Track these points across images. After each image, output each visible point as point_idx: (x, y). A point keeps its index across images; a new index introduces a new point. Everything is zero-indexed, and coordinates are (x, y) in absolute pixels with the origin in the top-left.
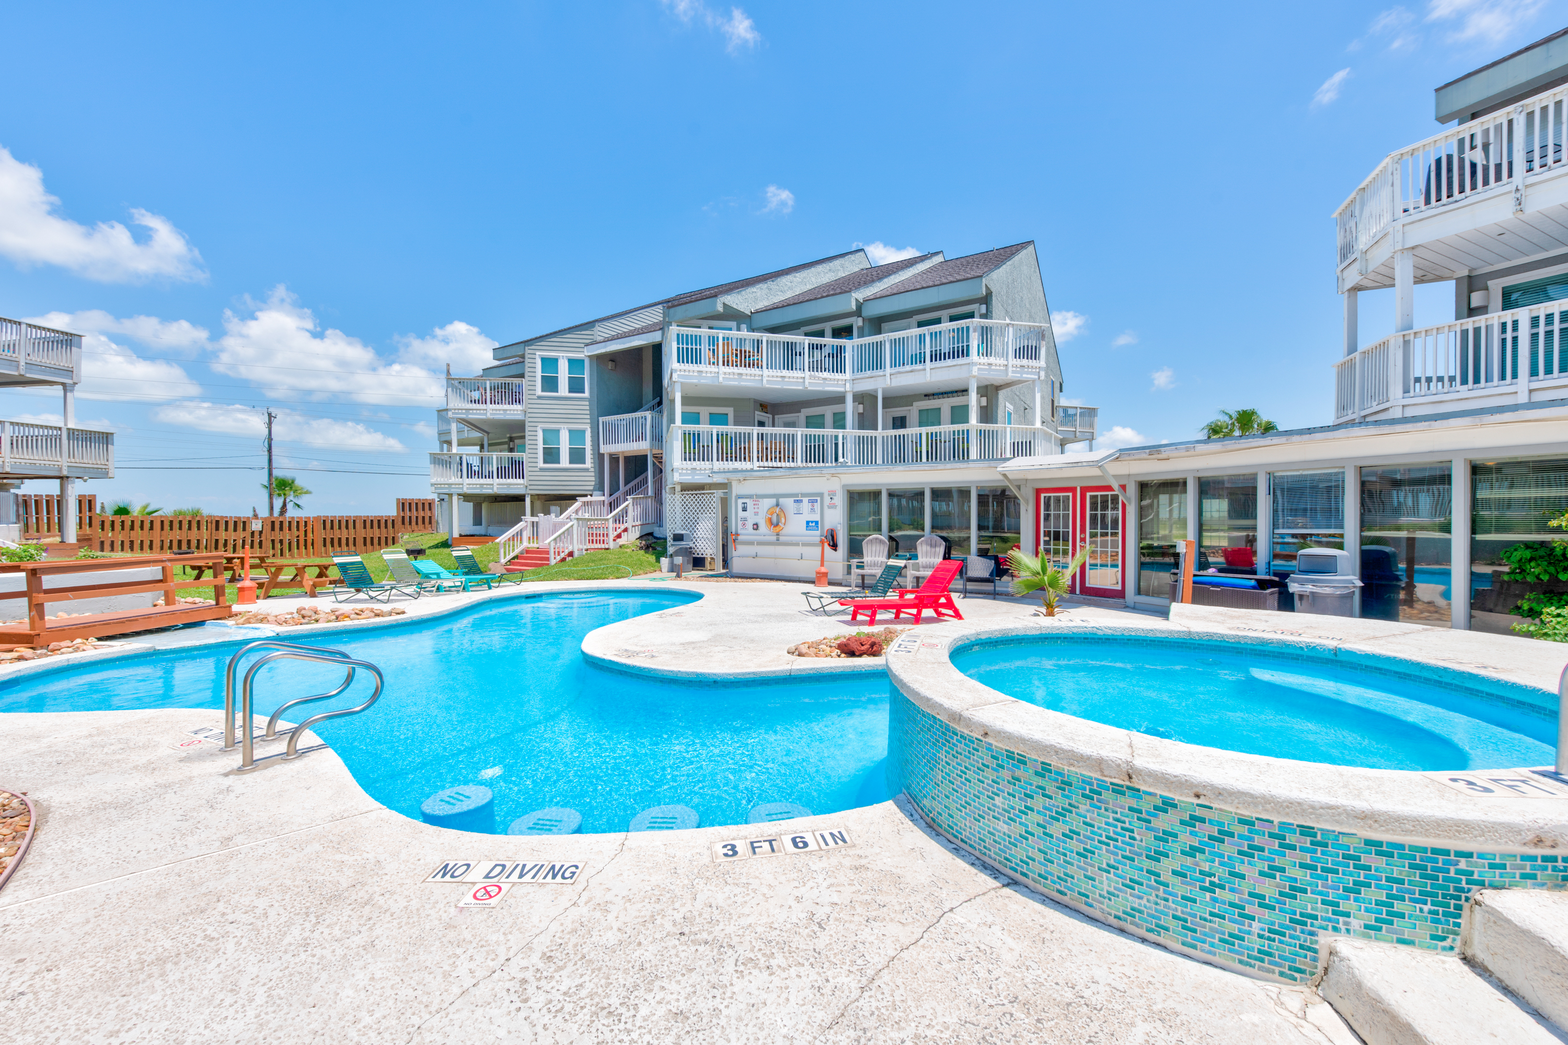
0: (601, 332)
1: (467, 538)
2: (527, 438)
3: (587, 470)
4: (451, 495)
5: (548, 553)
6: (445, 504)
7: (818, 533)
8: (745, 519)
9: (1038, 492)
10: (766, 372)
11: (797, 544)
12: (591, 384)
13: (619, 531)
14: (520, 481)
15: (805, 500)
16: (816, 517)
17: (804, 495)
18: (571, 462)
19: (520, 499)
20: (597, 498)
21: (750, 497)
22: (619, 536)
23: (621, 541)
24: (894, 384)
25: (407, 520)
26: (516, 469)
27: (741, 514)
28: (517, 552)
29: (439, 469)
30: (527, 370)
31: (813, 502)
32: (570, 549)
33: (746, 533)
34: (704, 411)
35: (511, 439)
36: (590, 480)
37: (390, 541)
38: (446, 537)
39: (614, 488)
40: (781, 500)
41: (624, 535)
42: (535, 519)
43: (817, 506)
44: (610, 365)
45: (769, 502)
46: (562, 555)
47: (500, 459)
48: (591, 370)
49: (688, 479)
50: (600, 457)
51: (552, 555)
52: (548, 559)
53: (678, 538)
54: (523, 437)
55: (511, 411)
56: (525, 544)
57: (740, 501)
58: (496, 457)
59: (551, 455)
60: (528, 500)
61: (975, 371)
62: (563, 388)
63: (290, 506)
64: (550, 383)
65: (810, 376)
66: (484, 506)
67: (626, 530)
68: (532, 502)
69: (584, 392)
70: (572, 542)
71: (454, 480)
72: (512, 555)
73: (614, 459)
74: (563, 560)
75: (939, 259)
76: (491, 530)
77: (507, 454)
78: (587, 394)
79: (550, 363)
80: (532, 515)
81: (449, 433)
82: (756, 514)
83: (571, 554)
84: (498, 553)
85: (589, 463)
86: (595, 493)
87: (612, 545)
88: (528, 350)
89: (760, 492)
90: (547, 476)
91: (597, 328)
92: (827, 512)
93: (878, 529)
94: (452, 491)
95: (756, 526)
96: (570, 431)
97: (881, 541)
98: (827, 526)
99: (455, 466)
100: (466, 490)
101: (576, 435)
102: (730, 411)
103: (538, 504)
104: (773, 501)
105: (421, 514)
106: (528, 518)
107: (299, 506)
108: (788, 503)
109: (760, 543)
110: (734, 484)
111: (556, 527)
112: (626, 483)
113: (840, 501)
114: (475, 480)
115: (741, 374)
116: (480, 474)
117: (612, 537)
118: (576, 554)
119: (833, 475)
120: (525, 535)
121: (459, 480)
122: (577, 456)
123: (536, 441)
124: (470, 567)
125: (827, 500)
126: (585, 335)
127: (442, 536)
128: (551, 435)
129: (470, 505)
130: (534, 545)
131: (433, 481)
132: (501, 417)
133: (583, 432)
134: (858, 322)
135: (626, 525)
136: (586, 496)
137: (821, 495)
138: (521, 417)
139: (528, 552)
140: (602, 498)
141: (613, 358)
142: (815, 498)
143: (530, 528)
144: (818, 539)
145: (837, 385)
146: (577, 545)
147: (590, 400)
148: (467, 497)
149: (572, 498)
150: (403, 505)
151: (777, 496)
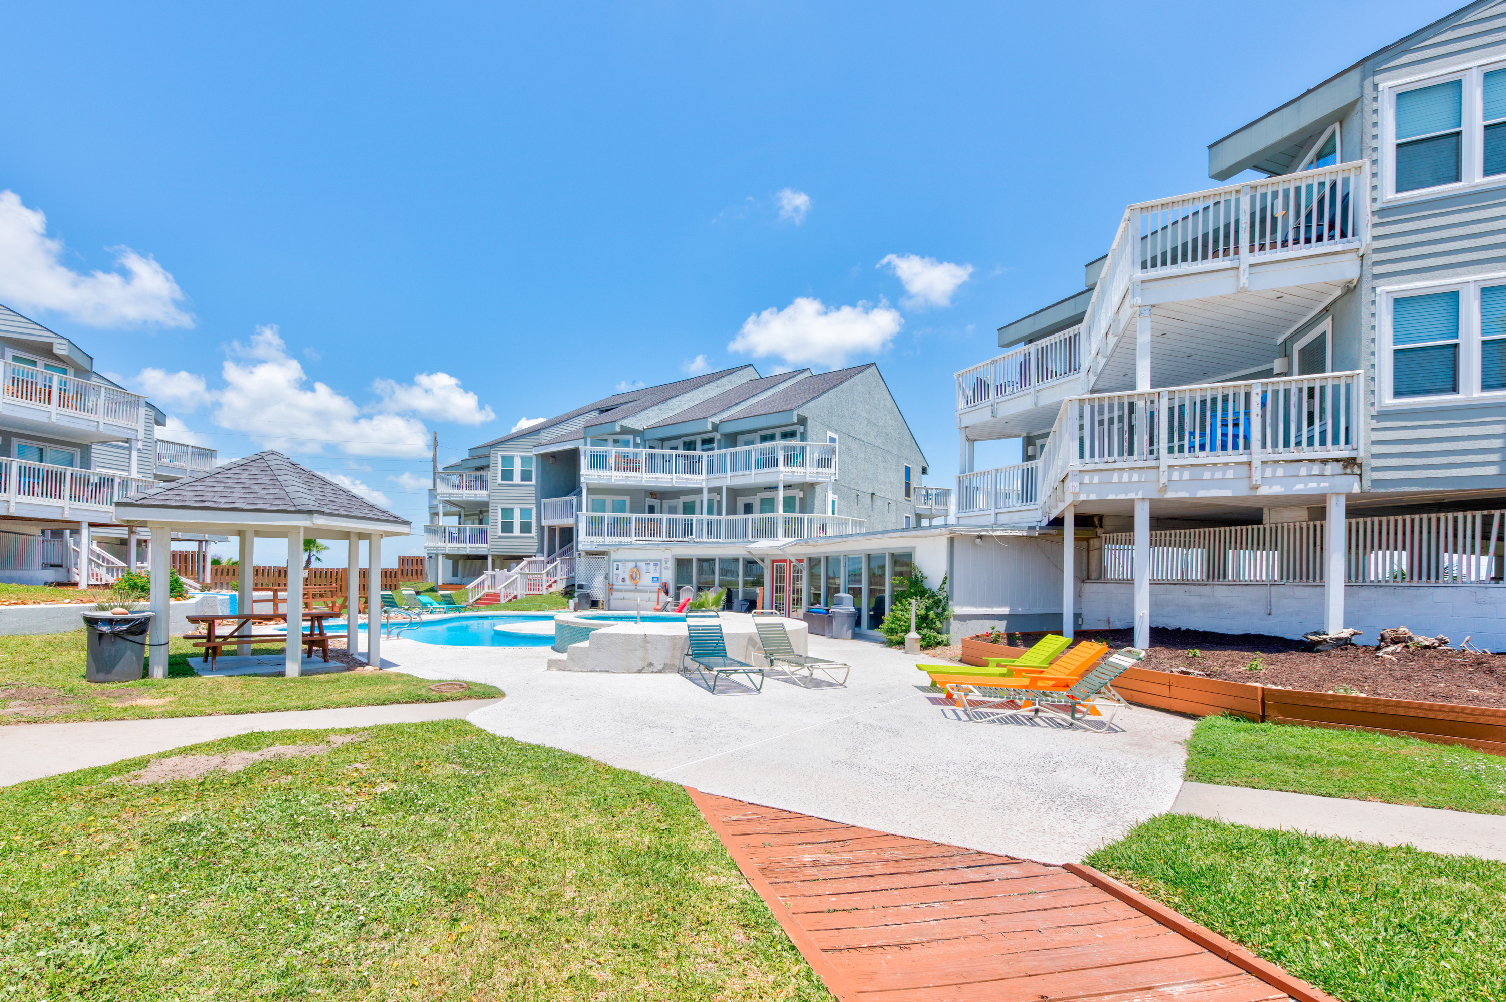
0: (545, 436)
1: (446, 586)
2: (491, 511)
3: (532, 538)
4: (437, 555)
5: (499, 596)
6: (432, 560)
7: (658, 585)
8: (617, 575)
9: (774, 561)
10: (645, 475)
11: (646, 592)
12: (536, 475)
13: (550, 582)
14: (485, 545)
15: (652, 564)
16: (658, 575)
17: (651, 560)
18: (521, 532)
19: (485, 557)
20: (539, 558)
21: (620, 561)
22: (550, 586)
23: (551, 590)
24: (732, 484)
25: (405, 572)
26: (482, 536)
27: (616, 572)
28: (480, 595)
29: (430, 536)
30: (492, 462)
31: (656, 565)
32: (515, 593)
33: (618, 584)
34: (609, 499)
35: (481, 512)
36: (534, 545)
37: (393, 587)
38: (433, 585)
39: (551, 552)
40: (639, 564)
41: (554, 586)
42: (494, 573)
43: (658, 567)
44: (551, 460)
45: (631, 565)
46: (509, 598)
47: (472, 530)
48: (537, 465)
49: (589, 548)
50: (542, 528)
51: (502, 598)
52: (499, 600)
53: (581, 587)
54: (488, 511)
55: (481, 495)
56: (486, 590)
57: (615, 564)
58: (470, 527)
59: (507, 527)
60: (490, 559)
61: (781, 477)
62: (517, 479)
63: (313, 559)
64: (507, 475)
65: (677, 478)
66: (460, 562)
67: (555, 582)
68: (493, 560)
69: (531, 481)
70: (516, 589)
71: (440, 544)
72: (477, 597)
73: (552, 529)
74: (510, 600)
75: (807, 374)
76: (465, 580)
77: (478, 526)
78: (533, 482)
79: (508, 460)
80: (493, 570)
81: (436, 507)
82: (624, 572)
83: (515, 597)
84: (468, 596)
85: (534, 533)
86: (538, 554)
87: (545, 592)
88: (493, 451)
89: (627, 558)
90: (504, 542)
91: (542, 434)
92: (664, 571)
93: (690, 583)
94: (439, 552)
95: (624, 580)
96: (521, 509)
97: (690, 590)
98: (664, 580)
99: (440, 534)
100: (448, 552)
101: (525, 512)
102: (627, 499)
103: (498, 562)
104: (634, 564)
105: (415, 567)
106: (490, 572)
107: (319, 559)
108: (642, 565)
109: (626, 591)
110: (612, 552)
111: (507, 578)
112: (561, 547)
113: (671, 565)
114: (455, 544)
115: (627, 477)
116: (459, 541)
117: (545, 586)
118: (519, 597)
119: (667, 549)
120: (487, 583)
121: (444, 545)
122: (525, 527)
123: (496, 518)
124: (449, 601)
125: (664, 563)
126: (533, 439)
127: (430, 583)
128: (508, 512)
129: (451, 561)
130: (492, 591)
131: (426, 545)
132: (473, 499)
133: (530, 509)
134: (717, 436)
135: (556, 578)
136: (531, 556)
137: (660, 561)
138: (486, 500)
139: (487, 595)
140: (542, 559)
141: (553, 455)
142: (657, 562)
143: (490, 579)
144: (657, 589)
145: (696, 483)
146: (520, 592)
147: (535, 486)
148: (448, 556)
149: (519, 558)
150: (403, 560)
151: (636, 561)
